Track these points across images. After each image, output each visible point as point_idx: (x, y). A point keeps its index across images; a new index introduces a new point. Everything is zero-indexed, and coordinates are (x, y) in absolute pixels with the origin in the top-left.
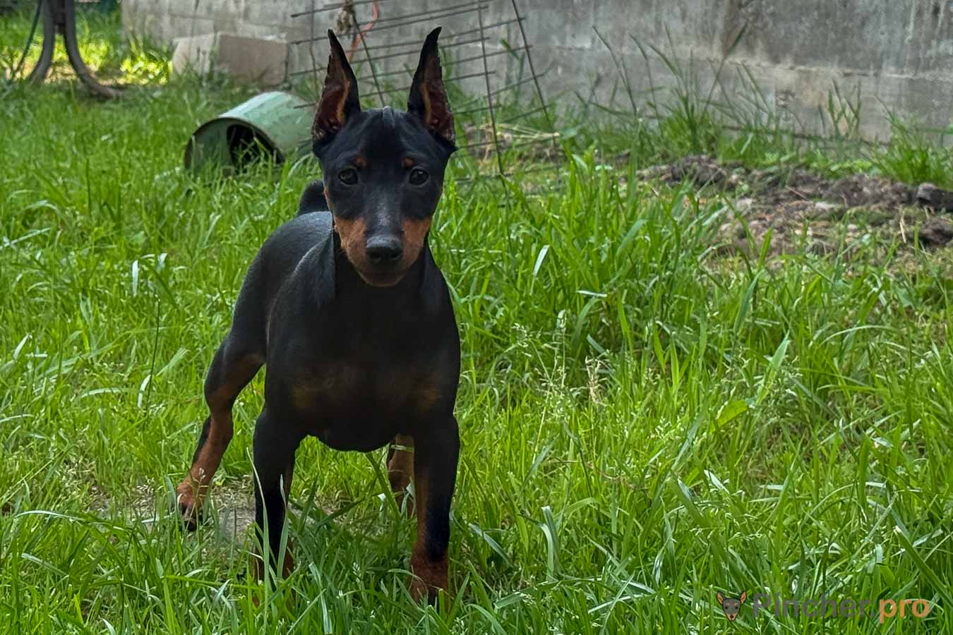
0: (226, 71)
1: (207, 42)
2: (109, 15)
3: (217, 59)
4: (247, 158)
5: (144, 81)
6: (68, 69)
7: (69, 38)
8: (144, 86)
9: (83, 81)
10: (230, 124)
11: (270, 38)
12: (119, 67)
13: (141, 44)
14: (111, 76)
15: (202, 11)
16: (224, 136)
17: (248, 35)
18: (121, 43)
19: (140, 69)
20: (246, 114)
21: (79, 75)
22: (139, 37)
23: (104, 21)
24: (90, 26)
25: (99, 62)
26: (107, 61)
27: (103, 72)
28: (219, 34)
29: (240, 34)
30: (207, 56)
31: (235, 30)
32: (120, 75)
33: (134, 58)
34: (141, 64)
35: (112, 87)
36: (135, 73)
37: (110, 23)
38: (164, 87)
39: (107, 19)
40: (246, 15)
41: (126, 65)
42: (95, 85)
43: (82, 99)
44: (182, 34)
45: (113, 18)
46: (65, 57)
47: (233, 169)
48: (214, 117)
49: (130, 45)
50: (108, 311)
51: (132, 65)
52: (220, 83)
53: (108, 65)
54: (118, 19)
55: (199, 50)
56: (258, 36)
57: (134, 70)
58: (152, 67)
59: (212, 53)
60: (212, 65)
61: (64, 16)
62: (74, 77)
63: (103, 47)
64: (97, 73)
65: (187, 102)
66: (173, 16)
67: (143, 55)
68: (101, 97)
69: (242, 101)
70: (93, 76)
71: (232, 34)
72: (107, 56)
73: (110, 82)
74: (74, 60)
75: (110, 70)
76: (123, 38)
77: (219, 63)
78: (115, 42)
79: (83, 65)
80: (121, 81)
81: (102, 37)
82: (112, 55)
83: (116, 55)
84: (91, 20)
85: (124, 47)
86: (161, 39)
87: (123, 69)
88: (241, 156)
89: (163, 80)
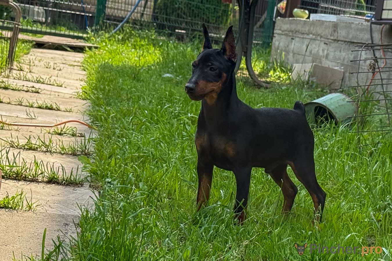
0: (315, 81)
1: (308, 67)
2: (266, 50)
3: (312, 75)
6: (246, 72)
7: (248, 58)
8: (278, 83)
9: (252, 78)
10: (316, 105)
11: (336, 68)
13: (279, 64)
14: (264, 77)
15: (308, 53)
16: (313, 111)
17: (327, 66)
19: (277, 75)
23: (263, 52)
24: (257, 54)
27: (260, 75)
28: (314, 64)
29: (323, 65)
32: (268, 77)
33: (275, 70)
36: (275, 77)
37: (266, 53)
38: (287, 85)
40: (327, 57)
44: (297, 62)
46: (245, 66)
47: (315, 125)
51: (274, 74)
52: (312, 86)
53: (263, 72)
54: (270, 52)
55: (305, 71)
56: (331, 67)
58: (282, 75)
59: (310, 72)
60: (309, 78)
61: (247, 48)
62: (248, 76)
63: (262, 64)
66: (294, 54)
67: (279, 69)
68: (259, 86)
70: (257, 76)
71: (320, 65)
72: (263, 68)
73: (264, 80)
74: (249, 68)
76: (271, 61)
78: (267, 62)
79: (253, 71)
80: (268, 80)
81: (262, 59)
83: (267, 68)
84: (258, 51)
85: (271, 65)
86: (288, 63)
87: (270, 75)
88: (320, 121)
89: (288, 82)
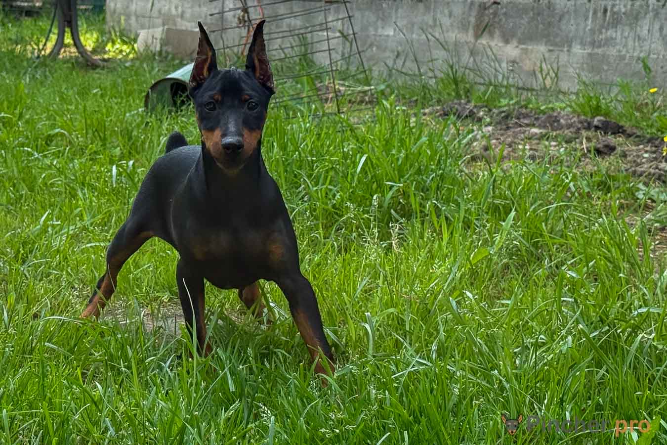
0: (170, 50)
1: (158, 32)
2: (98, 16)
3: (164, 42)
4: (183, 103)
5: (120, 57)
6: (73, 49)
7: (74, 31)
8: (120, 59)
9: (82, 56)
10: (172, 82)
12: (104, 48)
13: (118, 34)
14: (99, 53)
15: (155, 13)
16: (169, 90)
17: (184, 28)
18: (105, 33)
19: (117, 49)
20: (182, 76)
21: (79, 53)
22: (117, 29)
23: (95, 20)
24: (86, 23)
25: (92, 45)
26: (96, 44)
27: (94, 51)
28: (166, 27)
29: (179, 27)
30: (158, 41)
31: (175, 25)
32: (105, 53)
33: (113, 43)
34: (118, 46)
35: (100, 59)
36: (114, 52)
37: (99, 21)
38: (132, 60)
39: (97, 19)
40: (182, 16)
41: (109, 47)
42: (90, 59)
43: (82, 67)
44: (143, 27)
45: (101, 17)
46: (72, 42)
47: (174, 109)
48: (162, 77)
49: (111, 35)
50: (98, 195)
51: (113, 47)
52: (166, 57)
53: (98, 47)
54: (104, 19)
55: (153, 37)
56: (189, 29)
57: (114, 50)
58: (125, 47)
59: (161, 39)
60: (161, 47)
61: (71, 17)
62: (77, 54)
63: (95, 36)
64: (91, 52)
65: (146, 69)
66: (137, 17)
67: (119, 41)
68: (94, 66)
69: (179, 68)
70: (89, 53)
71: (174, 28)
72: (97, 40)
73: (99, 57)
74: (77, 44)
75: (99, 50)
76: (107, 30)
77: (166, 45)
78: (102, 33)
79: (83, 47)
80: (106, 56)
81: (94, 29)
82: (100, 41)
83: (103, 41)
84: (87, 19)
85: (107, 36)
86: (130, 31)
87: (107, 49)
88: (179, 102)
89: (131, 56)
